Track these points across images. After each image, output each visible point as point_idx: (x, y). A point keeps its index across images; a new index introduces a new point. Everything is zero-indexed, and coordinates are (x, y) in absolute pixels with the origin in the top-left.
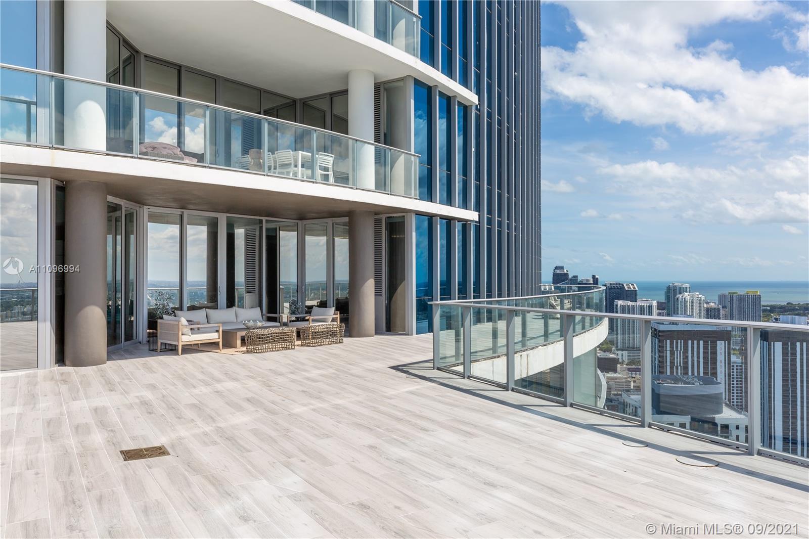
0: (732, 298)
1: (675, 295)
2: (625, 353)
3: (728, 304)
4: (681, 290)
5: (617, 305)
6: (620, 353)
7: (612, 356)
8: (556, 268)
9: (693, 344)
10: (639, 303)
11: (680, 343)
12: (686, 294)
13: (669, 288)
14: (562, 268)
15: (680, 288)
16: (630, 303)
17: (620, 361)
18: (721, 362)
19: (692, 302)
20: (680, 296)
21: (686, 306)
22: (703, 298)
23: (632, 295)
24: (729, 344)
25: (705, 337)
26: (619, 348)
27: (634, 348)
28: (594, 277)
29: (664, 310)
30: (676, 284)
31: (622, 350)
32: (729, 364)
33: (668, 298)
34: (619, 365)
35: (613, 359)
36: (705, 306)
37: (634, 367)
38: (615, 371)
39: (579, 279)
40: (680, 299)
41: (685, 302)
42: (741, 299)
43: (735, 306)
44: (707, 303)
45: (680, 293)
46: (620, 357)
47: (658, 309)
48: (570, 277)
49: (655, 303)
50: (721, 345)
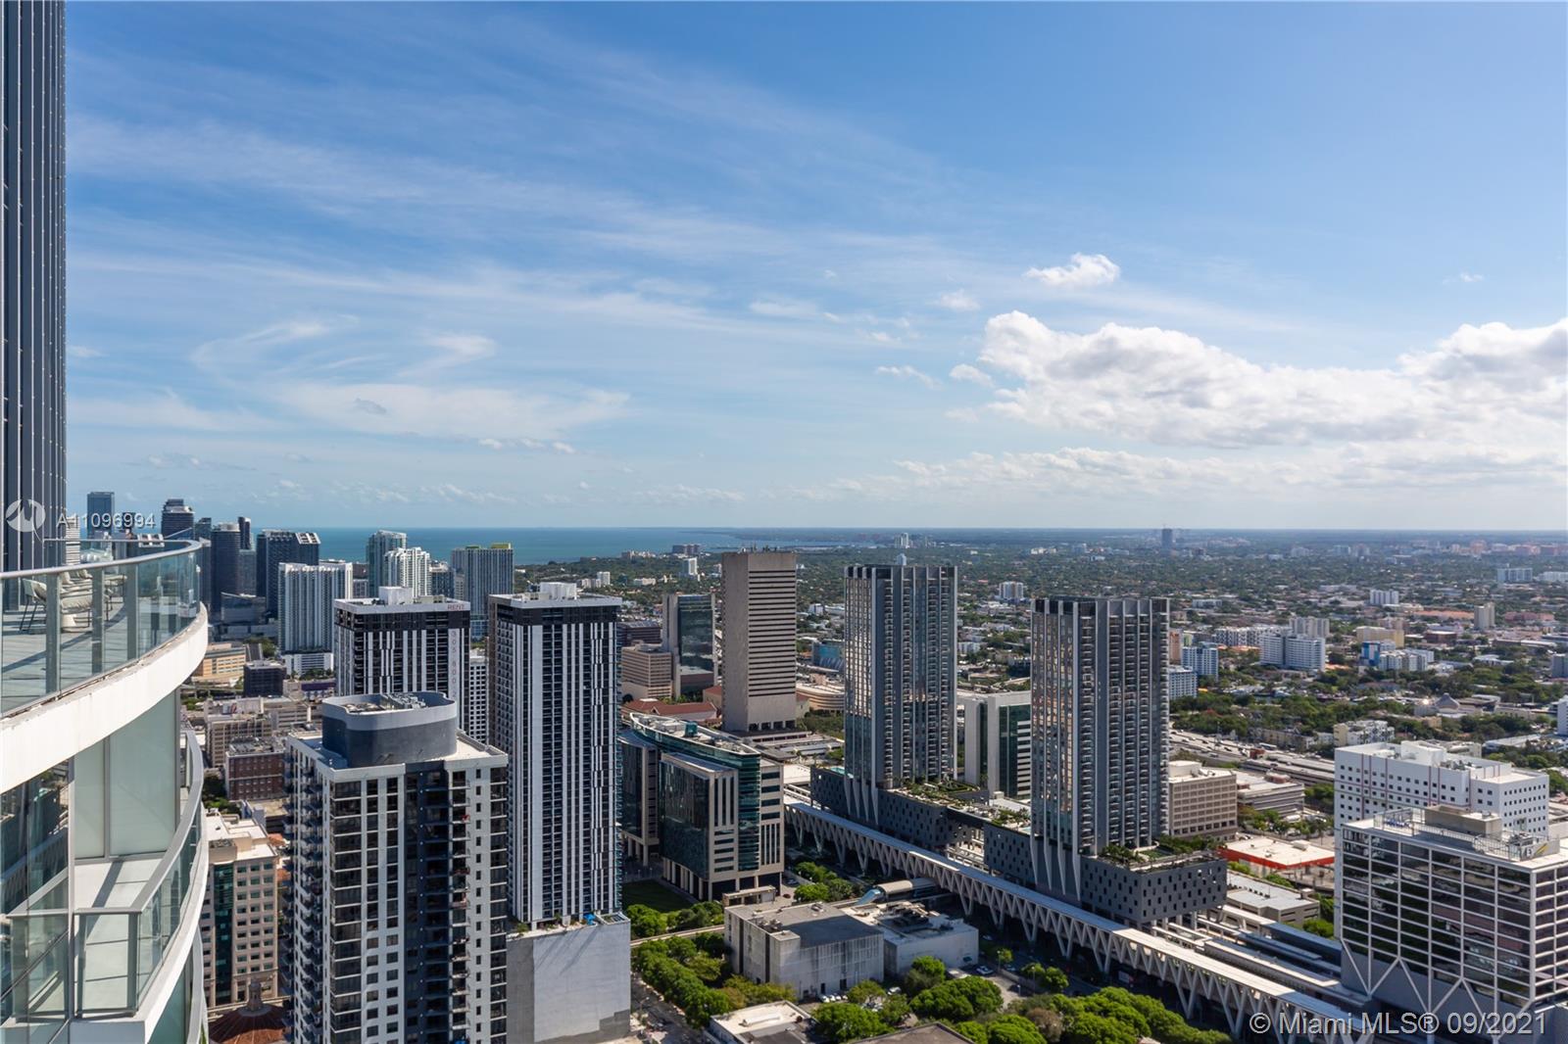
0: (470, 556)
1: (383, 552)
2: (298, 657)
3: (465, 566)
4: (394, 544)
5: (283, 572)
6: (288, 658)
7: (274, 664)
8: (169, 503)
9: (410, 636)
10: (322, 568)
11: (391, 636)
12: (400, 550)
13: (373, 540)
14: (180, 503)
15: (392, 540)
16: (307, 568)
17: (289, 672)
18: (454, 663)
19: (411, 562)
20: (392, 554)
21: (399, 571)
22: (427, 556)
23: (310, 554)
24: (467, 633)
25: (429, 623)
26: (287, 649)
27: (313, 648)
28: (241, 520)
29: (365, 577)
30: (384, 532)
31: (293, 653)
32: (466, 665)
33: (371, 557)
34: (285, 681)
35: (276, 671)
36: (431, 569)
37: (312, 681)
38: (278, 692)
39: (214, 524)
40: (390, 559)
41: (400, 563)
42: (486, 557)
43: (476, 567)
44: (433, 564)
45: (391, 549)
46: (288, 665)
47: (355, 577)
48: (196, 520)
49: (349, 567)
50: (454, 636)
